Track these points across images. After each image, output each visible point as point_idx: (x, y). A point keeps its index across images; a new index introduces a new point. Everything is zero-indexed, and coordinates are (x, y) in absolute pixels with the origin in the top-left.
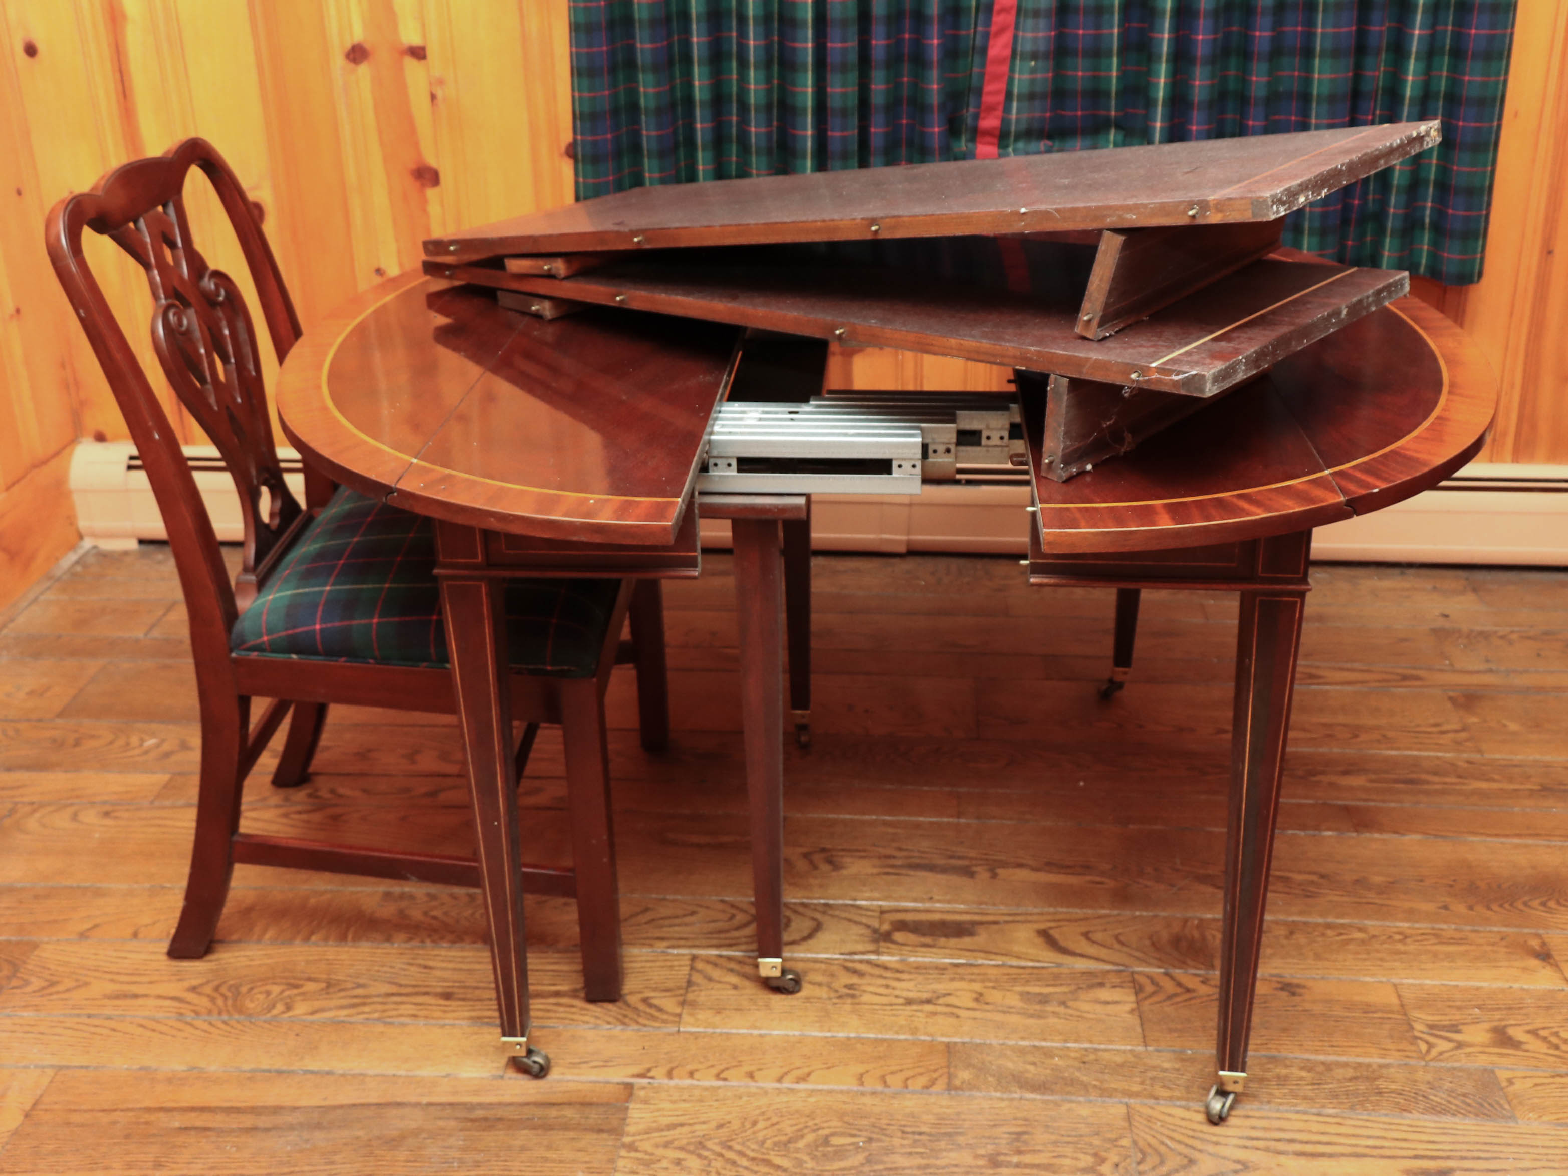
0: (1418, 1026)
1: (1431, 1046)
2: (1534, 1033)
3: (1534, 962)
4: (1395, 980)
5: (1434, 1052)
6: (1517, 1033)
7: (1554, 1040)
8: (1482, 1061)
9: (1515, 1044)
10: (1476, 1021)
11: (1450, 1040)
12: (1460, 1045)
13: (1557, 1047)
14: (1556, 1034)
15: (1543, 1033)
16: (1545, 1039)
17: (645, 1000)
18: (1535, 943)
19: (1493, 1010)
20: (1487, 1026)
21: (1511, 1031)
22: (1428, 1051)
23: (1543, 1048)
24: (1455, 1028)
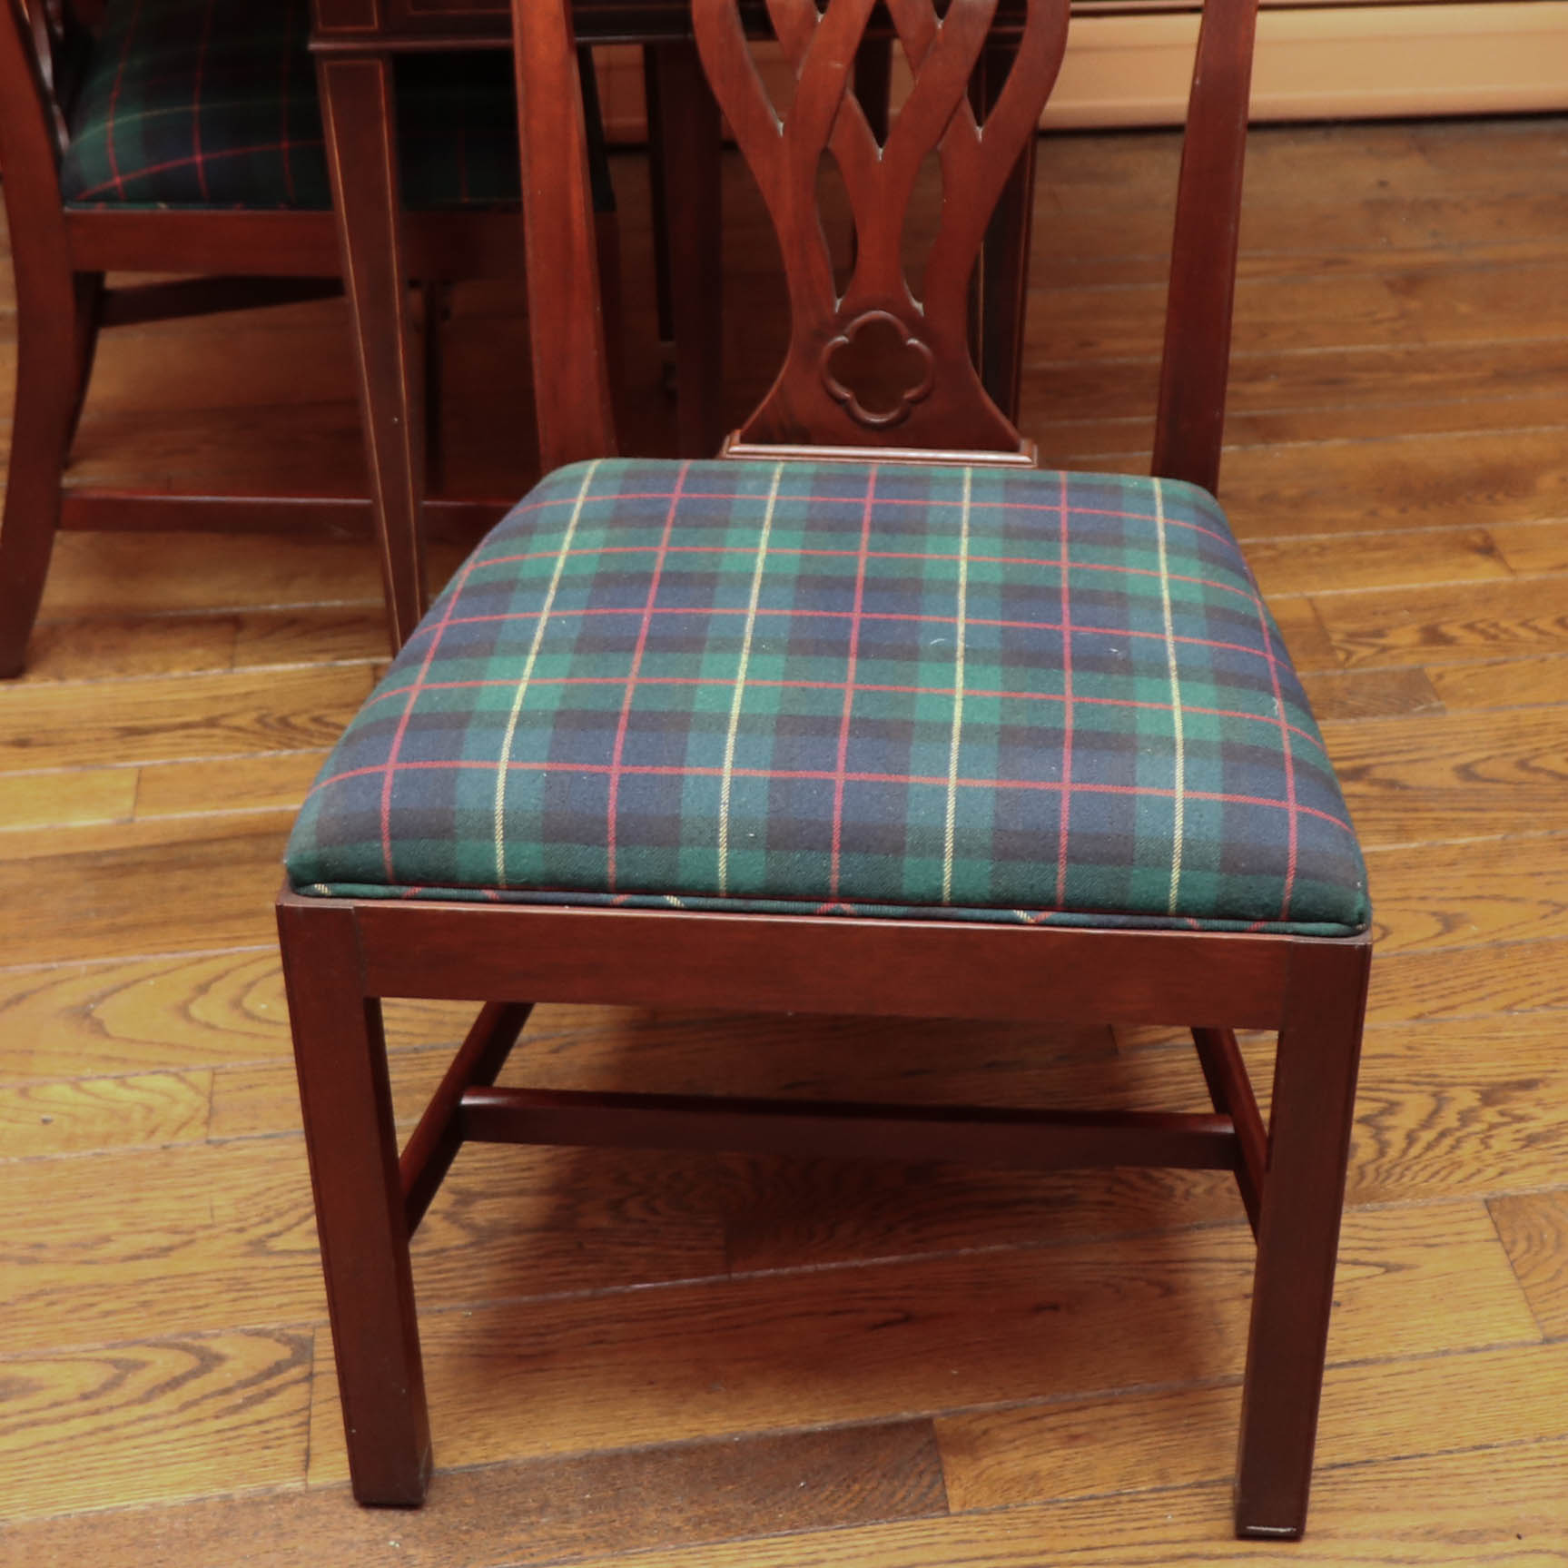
0: (1336, 638)
1: (1349, 654)
2: (1470, 627)
3: (1474, 558)
4: (1309, 593)
5: (1354, 659)
6: (1452, 630)
7: (1492, 631)
8: (1410, 662)
9: (1448, 641)
10: (1402, 624)
11: (1372, 645)
12: (1384, 649)
13: (1495, 637)
14: (1495, 625)
15: (1481, 626)
16: (1483, 632)
17: (317, 720)
18: (1477, 539)
19: (1425, 610)
20: (1416, 626)
21: (1444, 629)
22: (1347, 659)
23: (1479, 640)
24: (1379, 633)
